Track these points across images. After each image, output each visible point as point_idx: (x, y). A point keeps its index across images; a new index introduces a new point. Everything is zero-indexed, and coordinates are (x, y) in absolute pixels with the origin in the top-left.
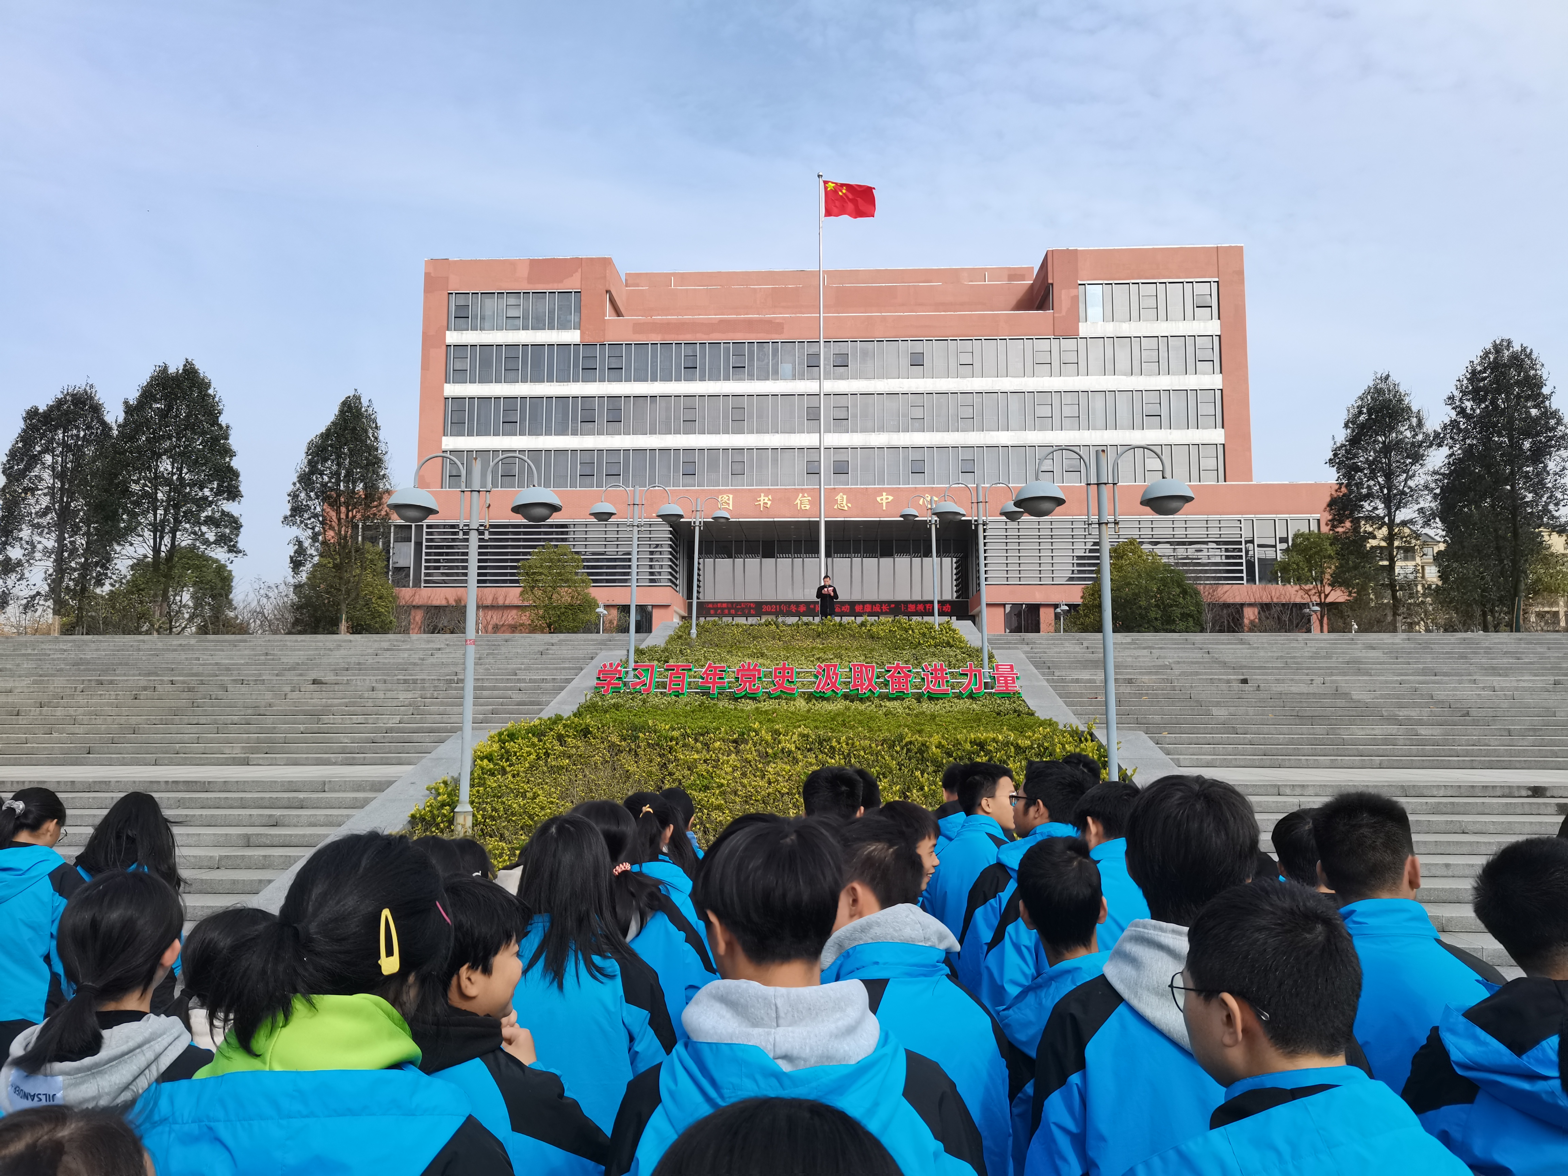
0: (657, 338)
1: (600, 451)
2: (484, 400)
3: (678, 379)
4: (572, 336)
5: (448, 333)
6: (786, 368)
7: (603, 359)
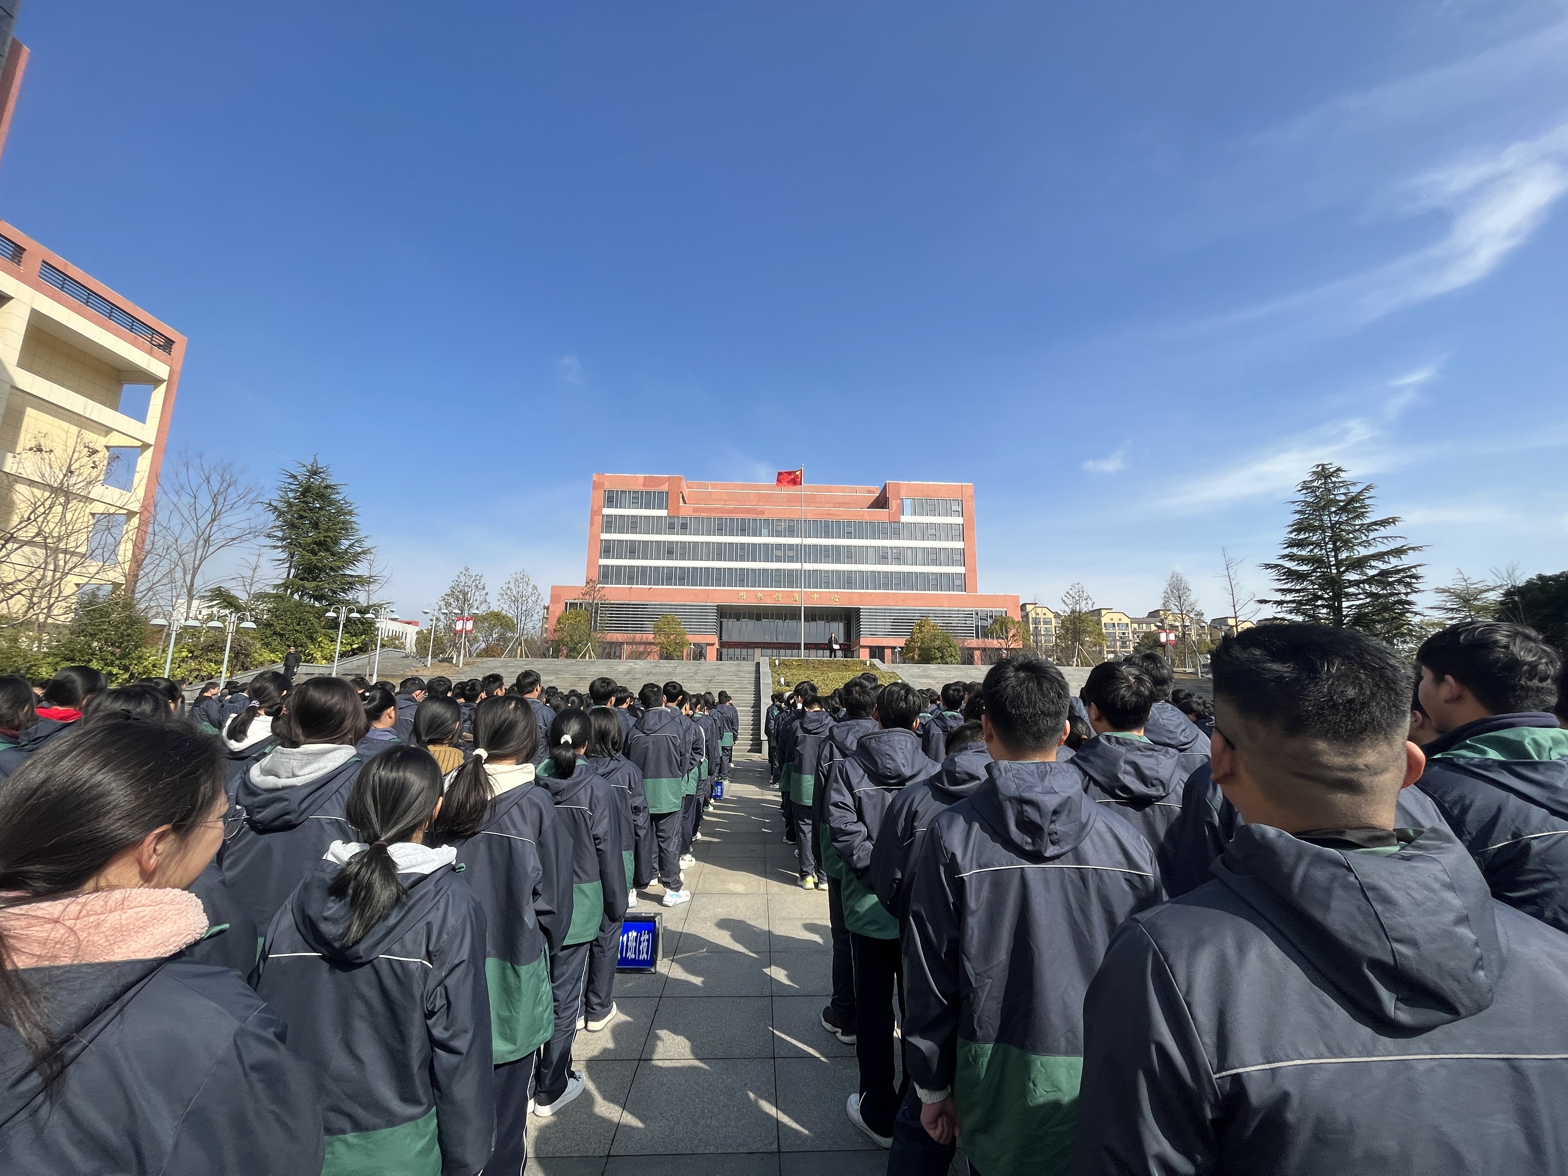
0: (704, 515)
1: (676, 568)
2: (620, 541)
3: (714, 535)
4: (664, 513)
5: (603, 509)
6: (765, 531)
7: (678, 524)
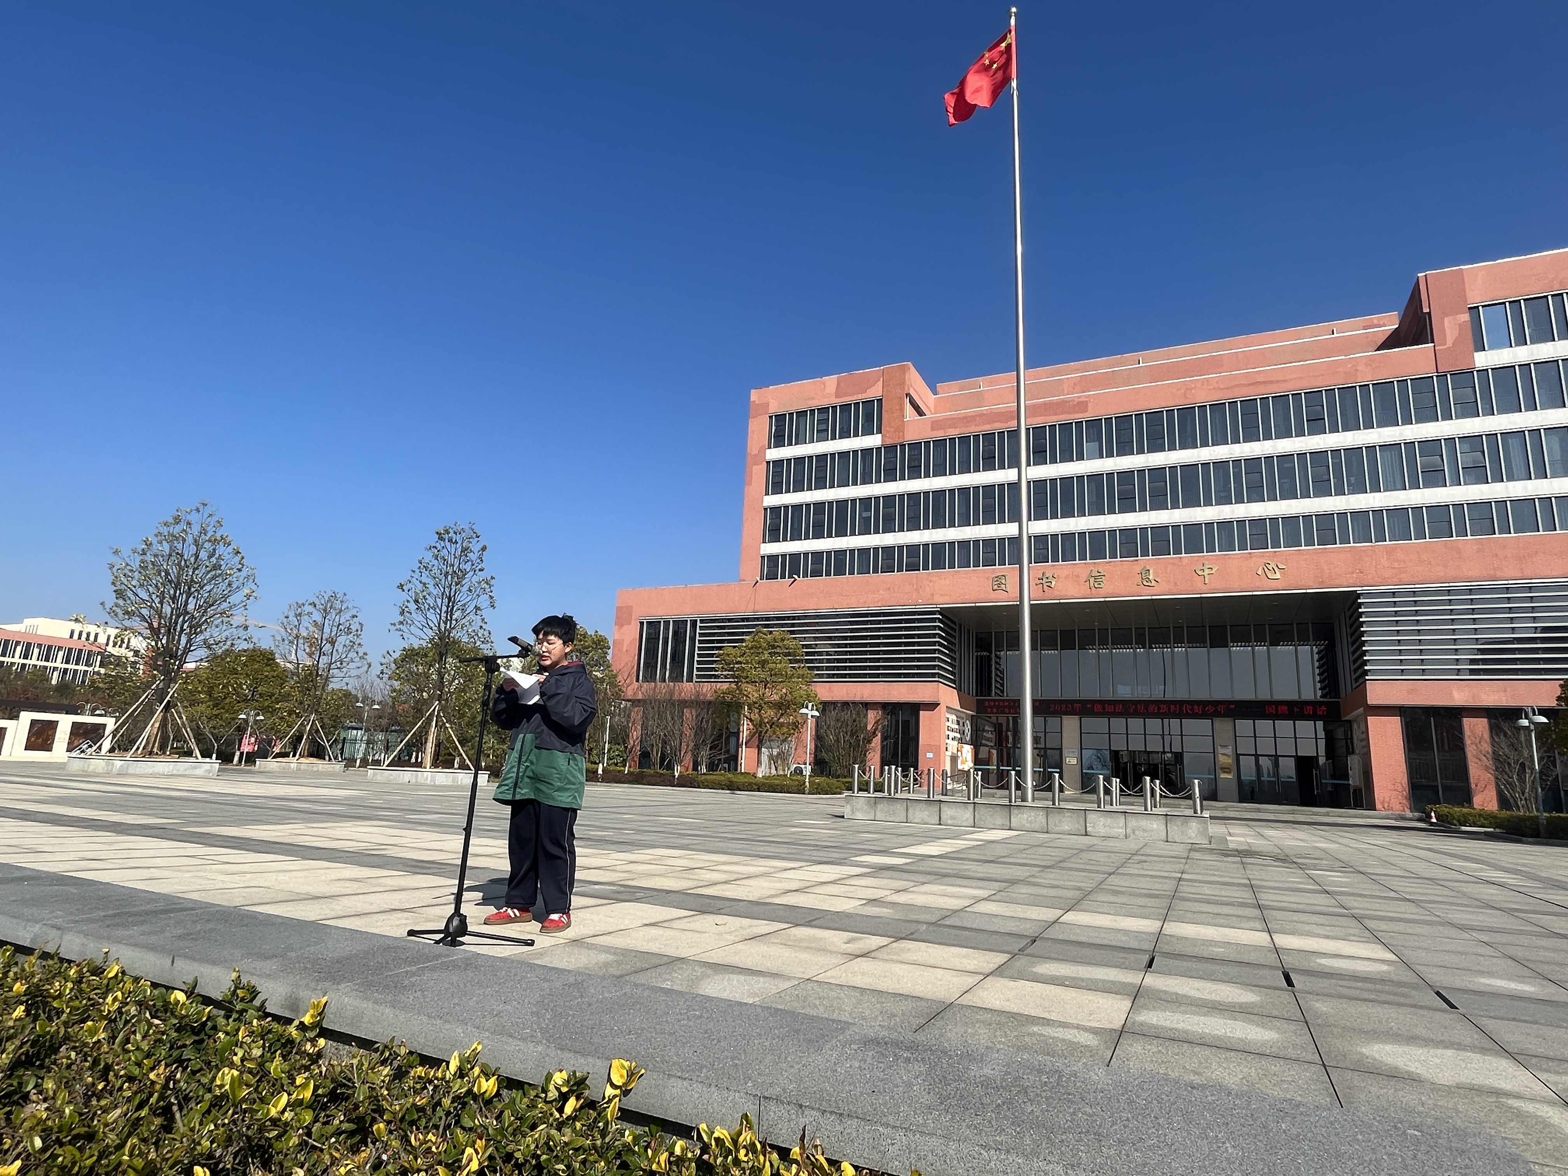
0: (953, 432)
2: (797, 508)
3: (977, 470)
4: (873, 441)
5: (768, 451)
6: (1091, 448)
7: (902, 458)
